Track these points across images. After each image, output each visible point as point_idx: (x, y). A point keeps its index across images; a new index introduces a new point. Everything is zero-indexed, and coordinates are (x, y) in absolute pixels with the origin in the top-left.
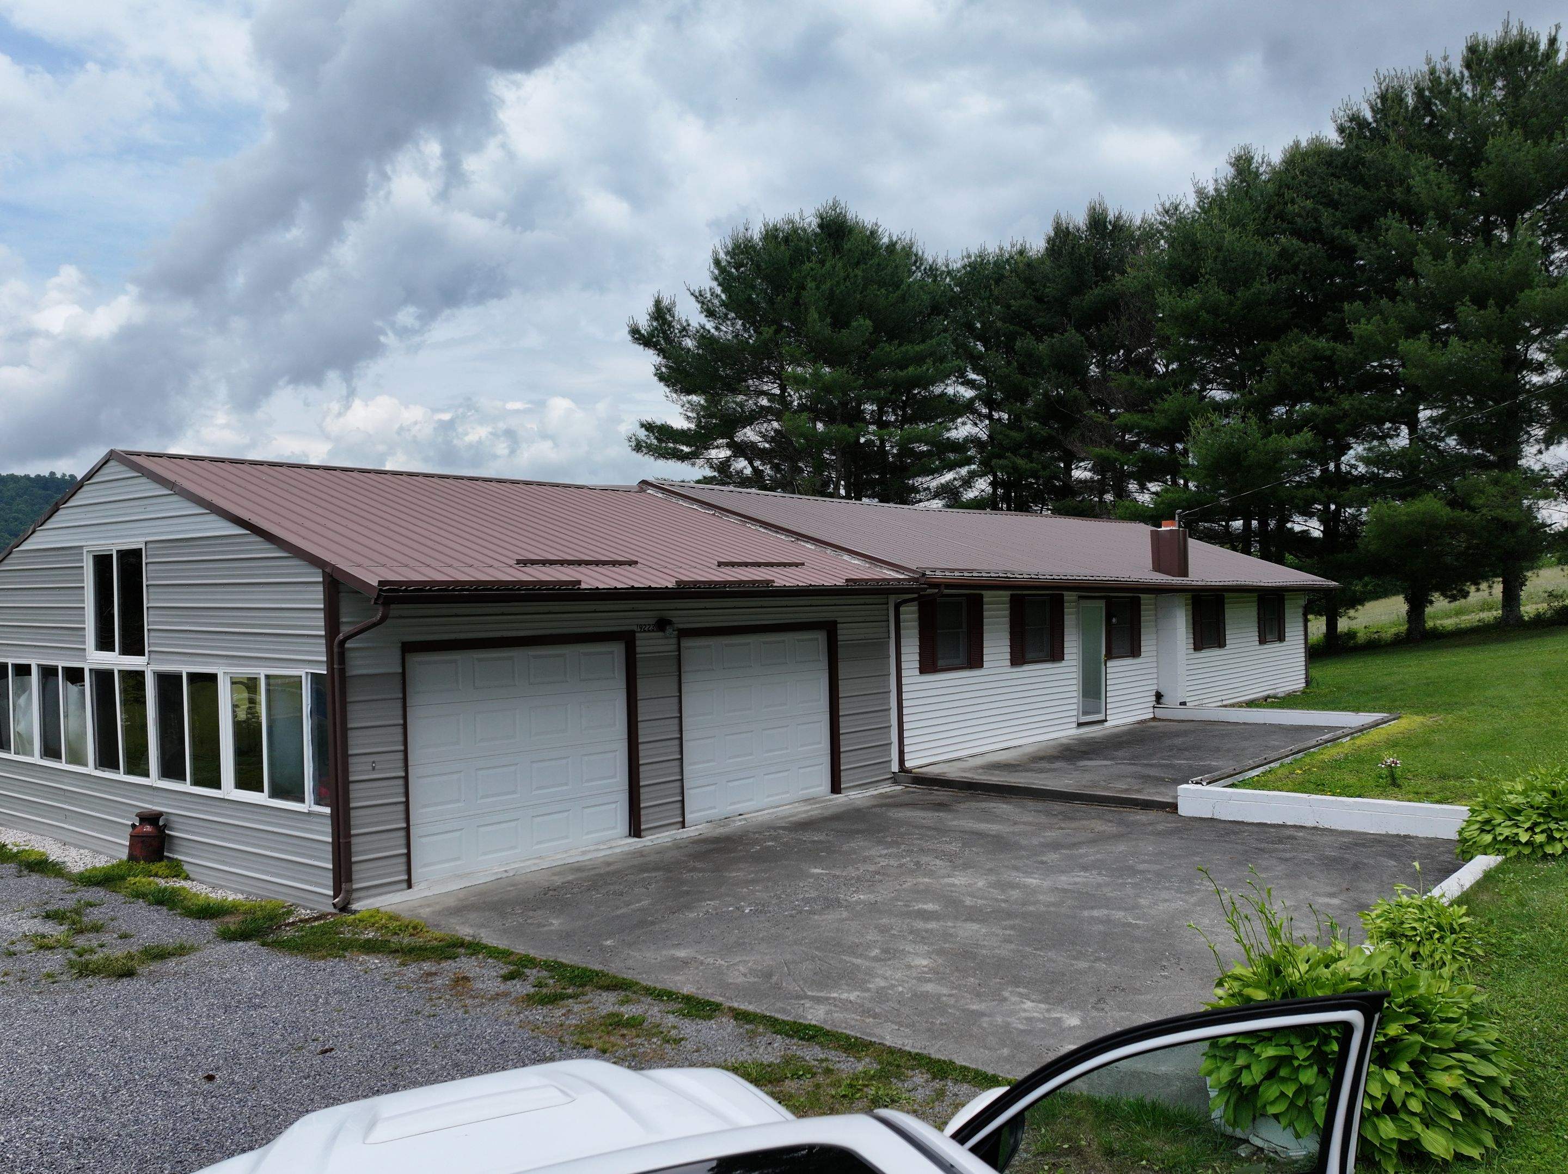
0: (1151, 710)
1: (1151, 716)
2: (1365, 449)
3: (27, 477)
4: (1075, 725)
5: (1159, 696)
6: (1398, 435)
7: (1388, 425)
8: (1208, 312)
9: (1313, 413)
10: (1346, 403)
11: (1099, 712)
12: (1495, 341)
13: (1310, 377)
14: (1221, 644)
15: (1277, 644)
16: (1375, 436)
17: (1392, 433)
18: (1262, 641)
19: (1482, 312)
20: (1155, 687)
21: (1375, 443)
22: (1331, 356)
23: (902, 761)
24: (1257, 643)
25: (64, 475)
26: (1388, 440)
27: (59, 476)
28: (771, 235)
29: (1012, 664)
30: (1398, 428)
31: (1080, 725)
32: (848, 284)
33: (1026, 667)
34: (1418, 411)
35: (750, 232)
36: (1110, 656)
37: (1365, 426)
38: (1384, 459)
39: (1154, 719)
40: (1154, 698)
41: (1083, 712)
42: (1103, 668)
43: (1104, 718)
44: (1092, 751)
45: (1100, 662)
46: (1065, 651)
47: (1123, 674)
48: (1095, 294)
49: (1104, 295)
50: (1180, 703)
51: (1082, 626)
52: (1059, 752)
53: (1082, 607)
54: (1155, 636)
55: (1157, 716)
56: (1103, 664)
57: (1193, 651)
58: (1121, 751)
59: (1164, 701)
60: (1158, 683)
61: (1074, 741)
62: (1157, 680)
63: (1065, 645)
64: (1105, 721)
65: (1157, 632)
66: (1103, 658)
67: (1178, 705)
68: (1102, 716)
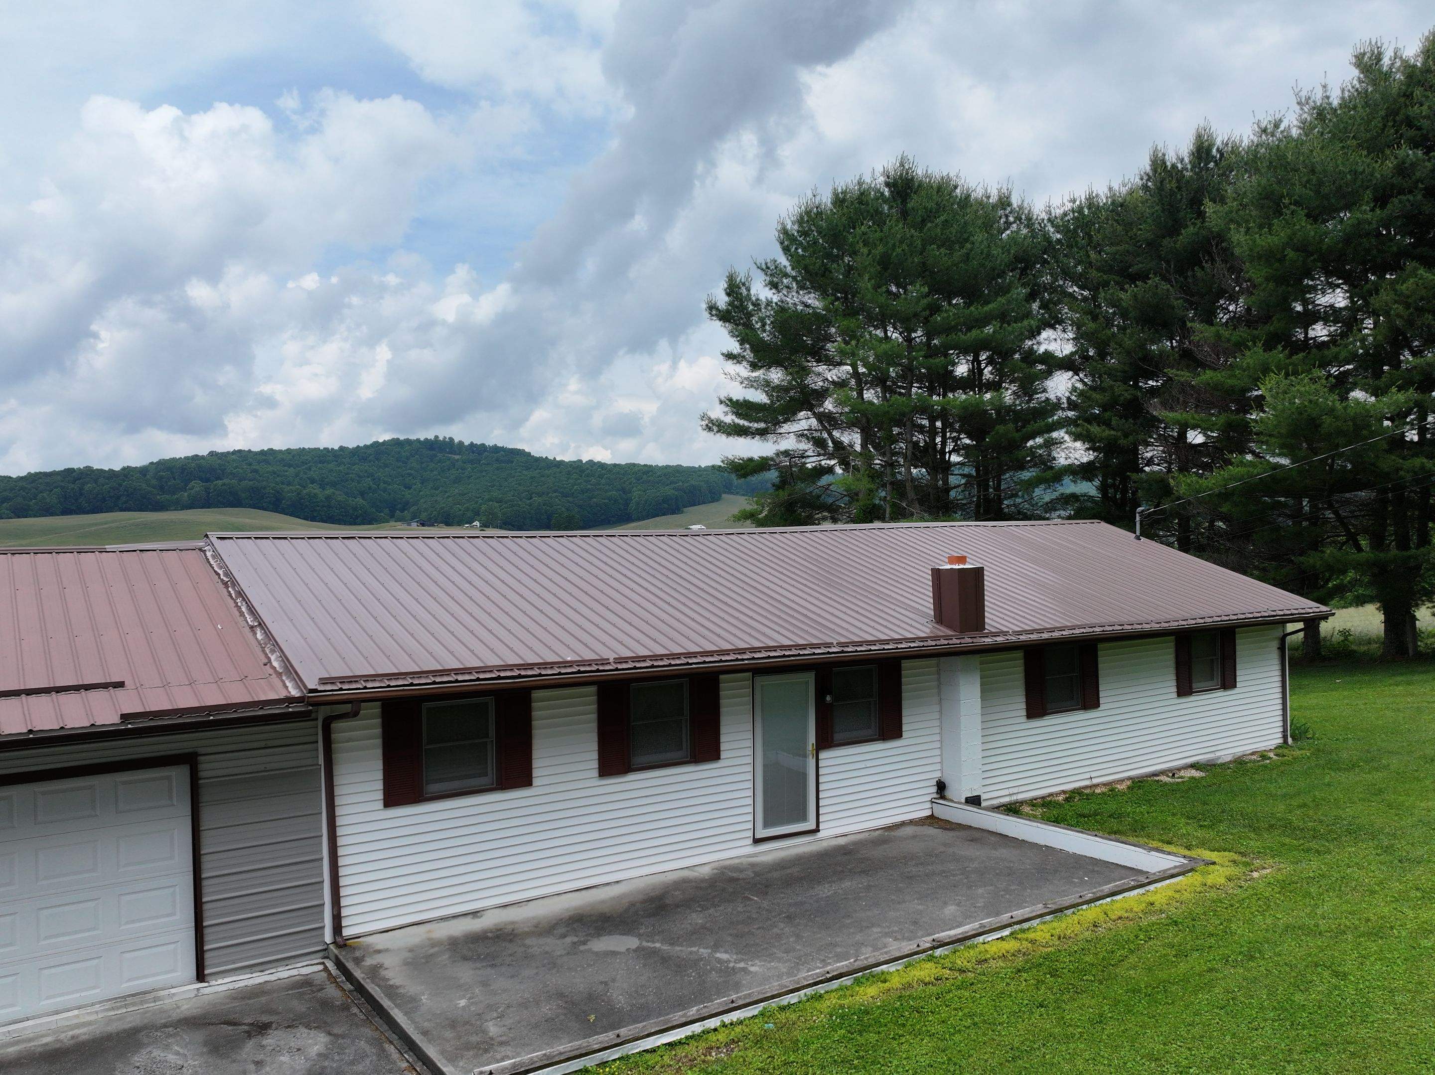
0: (929, 805)
1: (928, 813)
3: (418, 440)
4: (750, 841)
5: (941, 787)
11: (804, 818)
14: (1090, 701)
15: (1220, 693)
18: (1184, 689)
20: (938, 775)
23: (337, 928)
24: (1175, 695)
25: (445, 438)
27: (441, 438)
28: (839, 200)
29: (600, 776)
31: (757, 841)
32: (904, 246)
33: (631, 777)
35: (818, 198)
36: (825, 741)
39: (932, 820)
40: (934, 789)
41: (766, 825)
42: (812, 762)
43: (814, 827)
44: (677, 906)
45: (805, 756)
46: (723, 747)
47: (862, 765)
48: (1189, 233)
49: (1197, 234)
50: (966, 798)
51: (762, 711)
52: (633, 904)
53: (762, 686)
54: (937, 707)
55: (936, 814)
56: (811, 757)
57: (1024, 719)
58: (712, 911)
59: (948, 793)
60: (941, 770)
61: (716, 871)
62: (938, 767)
63: (723, 739)
64: (817, 830)
65: (940, 702)
66: (811, 749)
67: (963, 801)
68: (810, 825)
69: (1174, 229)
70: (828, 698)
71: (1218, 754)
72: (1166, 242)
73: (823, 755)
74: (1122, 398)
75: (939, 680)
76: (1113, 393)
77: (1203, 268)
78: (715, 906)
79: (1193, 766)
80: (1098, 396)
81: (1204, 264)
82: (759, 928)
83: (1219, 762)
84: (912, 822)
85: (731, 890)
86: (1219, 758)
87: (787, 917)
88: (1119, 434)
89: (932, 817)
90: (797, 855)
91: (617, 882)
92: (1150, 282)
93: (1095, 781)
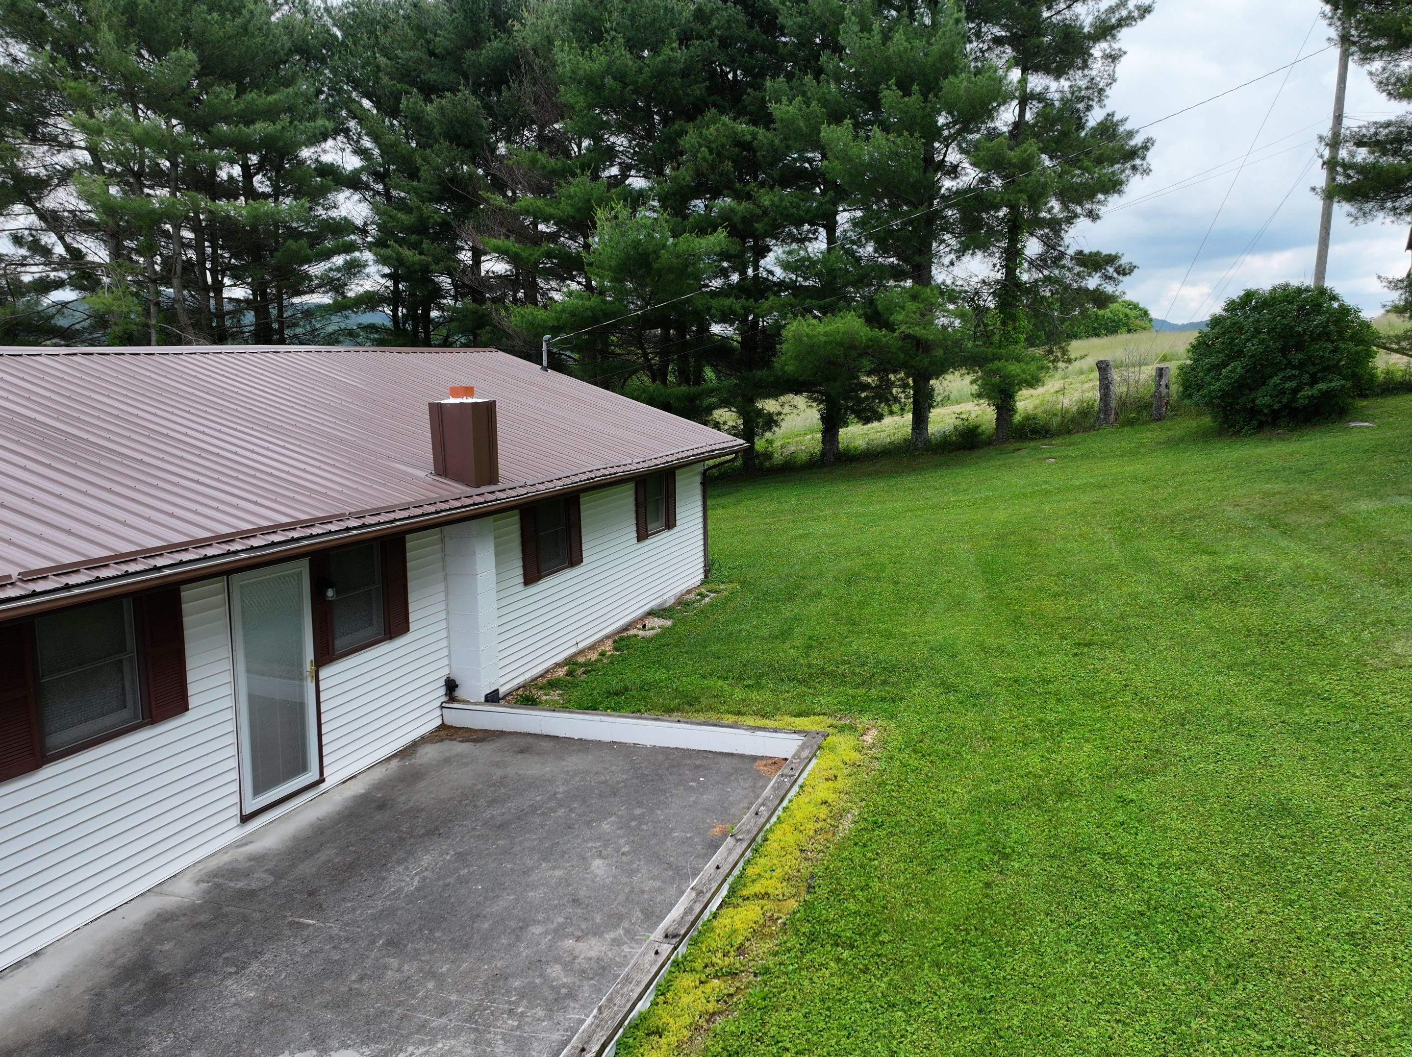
0: (438, 713)
1: (438, 722)
2: (784, 252)
4: (237, 820)
5: (451, 686)
6: (816, 239)
7: (806, 227)
8: (615, 79)
9: (732, 210)
10: (766, 199)
12: (917, 135)
13: (728, 165)
15: (666, 534)
16: (795, 239)
17: (811, 236)
18: (642, 533)
19: (906, 99)
20: (445, 672)
21: (794, 246)
22: (751, 142)
24: (634, 541)
26: (807, 243)
30: (816, 231)
31: (245, 819)
33: (43, 773)
34: (836, 213)
37: (785, 227)
38: (803, 265)
39: (444, 732)
40: (443, 691)
41: (258, 790)
42: (311, 686)
43: (317, 777)
44: (188, 974)
45: (301, 678)
46: (191, 690)
47: (367, 678)
48: (493, 47)
49: (502, 49)
50: (486, 696)
51: (244, 623)
52: (99, 995)
53: (241, 586)
54: (441, 587)
55: (448, 722)
56: (309, 680)
57: (521, 587)
58: (255, 966)
59: (459, 693)
60: (449, 665)
61: (204, 886)
62: (446, 661)
63: (191, 677)
64: (322, 780)
65: (445, 579)
66: (308, 669)
67: (483, 700)
68: (312, 776)
69: (475, 41)
70: (330, 593)
71: (665, 597)
72: (469, 54)
73: (324, 673)
74: (432, 221)
75: (443, 550)
76: (422, 215)
77: (509, 88)
78: (257, 955)
79: (651, 613)
80: (403, 217)
81: (511, 83)
82: (361, 979)
83: (667, 605)
84: (424, 740)
85: (257, 916)
86: (665, 601)
87: (390, 943)
88: (430, 259)
89: (443, 727)
90: (311, 825)
91: (36, 954)
92: (460, 94)
93: (581, 646)
